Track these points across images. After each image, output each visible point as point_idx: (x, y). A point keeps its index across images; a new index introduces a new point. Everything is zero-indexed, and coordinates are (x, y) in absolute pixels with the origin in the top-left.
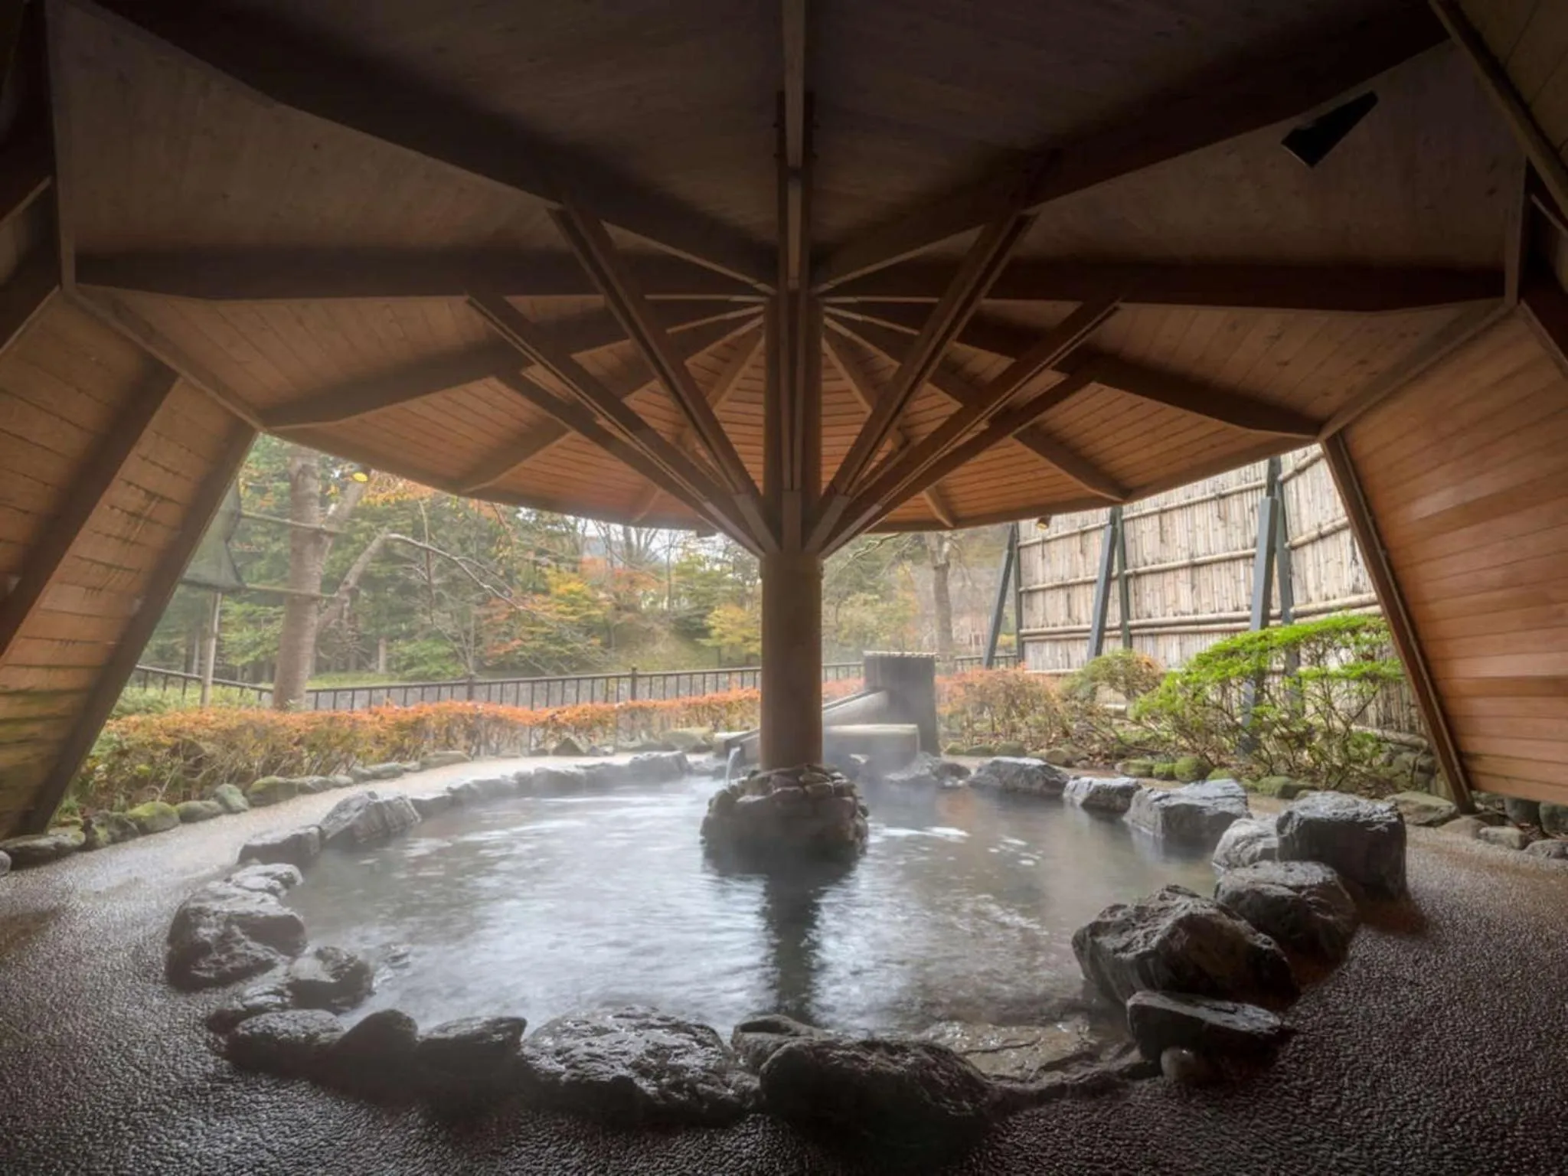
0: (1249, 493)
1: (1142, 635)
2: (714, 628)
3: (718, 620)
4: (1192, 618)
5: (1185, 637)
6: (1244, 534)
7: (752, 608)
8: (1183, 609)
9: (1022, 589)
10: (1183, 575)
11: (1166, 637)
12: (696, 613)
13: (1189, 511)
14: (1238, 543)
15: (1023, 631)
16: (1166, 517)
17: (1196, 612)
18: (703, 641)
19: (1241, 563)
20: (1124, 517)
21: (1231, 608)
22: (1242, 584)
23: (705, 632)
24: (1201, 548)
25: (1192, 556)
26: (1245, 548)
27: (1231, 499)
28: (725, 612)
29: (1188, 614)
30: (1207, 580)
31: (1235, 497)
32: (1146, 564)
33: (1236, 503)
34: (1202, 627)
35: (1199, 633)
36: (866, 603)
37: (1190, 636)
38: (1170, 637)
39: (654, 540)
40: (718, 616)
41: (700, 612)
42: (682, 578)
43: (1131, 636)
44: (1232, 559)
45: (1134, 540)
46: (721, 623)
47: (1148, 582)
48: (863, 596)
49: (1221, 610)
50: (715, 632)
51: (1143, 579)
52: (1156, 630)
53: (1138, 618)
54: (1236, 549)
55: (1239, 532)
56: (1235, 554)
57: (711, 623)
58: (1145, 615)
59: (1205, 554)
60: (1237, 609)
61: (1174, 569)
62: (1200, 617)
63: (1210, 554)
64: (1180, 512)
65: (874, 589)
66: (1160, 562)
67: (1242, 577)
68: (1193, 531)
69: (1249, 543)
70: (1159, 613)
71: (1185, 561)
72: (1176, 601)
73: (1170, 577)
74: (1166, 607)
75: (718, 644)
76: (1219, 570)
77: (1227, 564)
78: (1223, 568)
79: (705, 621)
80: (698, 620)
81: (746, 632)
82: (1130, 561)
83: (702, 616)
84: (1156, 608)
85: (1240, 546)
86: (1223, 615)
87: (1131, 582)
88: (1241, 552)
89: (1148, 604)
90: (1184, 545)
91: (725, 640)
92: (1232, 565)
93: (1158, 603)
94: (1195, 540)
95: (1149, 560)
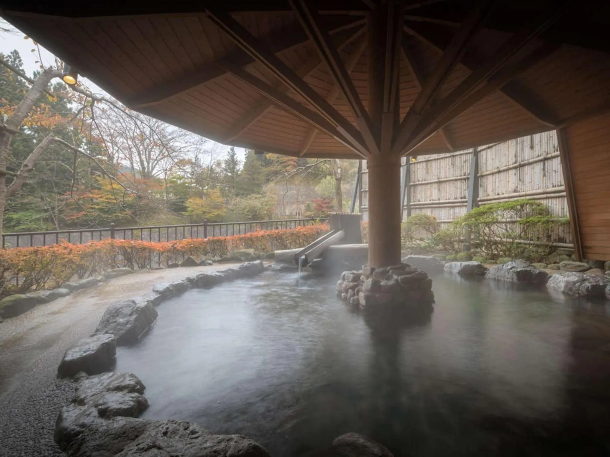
0: (464, 155)
1: (415, 208)
2: (189, 207)
3: (191, 204)
4: (438, 202)
5: (434, 209)
6: (461, 170)
7: (206, 199)
8: (433, 199)
9: (362, 190)
10: (435, 186)
11: (426, 209)
12: (180, 200)
13: (439, 161)
14: (458, 174)
15: (362, 207)
16: (429, 163)
17: (439, 200)
18: (184, 213)
19: (459, 182)
20: (411, 162)
21: (453, 198)
22: (459, 189)
23: (184, 209)
24: (443, 175)
25: (438, 178)
26: (461, 176)
27: (456, 157)
28: (194, 200)
29: (436, 200)
30: (444, 188)
31: (458, 156)
32: (419, 181)
33: (459, 159)
34: (441, 205)
35: (440, 207)
36: (256, 198)
37: (436, 209)
38: (427, 209)
39: (157, 166)
40: (190, 202)
41: (182, 200)
42: (171, 184)
43: (411, 209)
44: (456, 180)
45: (414, 172)
46: (192, 205)
47: (419, 188)
48: (254, 195)
49: (449, 199)
50: (189, 209)
51: (417, 187)
52: (422, 206)
53: (414, 202)
54: (457, 176)
55: (459, 170)
56: (457, 178)
57: (187, 205)
58: (417, 200)
59: (444, 178)
60: (456, 199)
61: (431, 183)
62: (441, 201)
63: (446, 178)
64: (435, 161)
65: (258, 193)
66: (425, 180)
67: (459, 187)
68: (440, 169)
69: (463, 174)
70: (423, 199)
71: (436, 180)
72: (431, 196)
73: (429, 186)
74: (426, 198)
75: (191, 214)
76: (450, 184)
77: (453, 182)
78: (451, 184)
79: (184, 204)
80: (181, 204)
81: (204, 209)
82: (412, 180)
83: (183, 202)
84: (422, 198)
85: (459, 175)
86: (450, 201)
87: (412, 188)
88: (459, 177)
89: (419, 196)
90: (436, 174)
91: (194, 213)
92: (455, 182)
93: (423, 196)
94: (440, 173)
95: (420, 179)
